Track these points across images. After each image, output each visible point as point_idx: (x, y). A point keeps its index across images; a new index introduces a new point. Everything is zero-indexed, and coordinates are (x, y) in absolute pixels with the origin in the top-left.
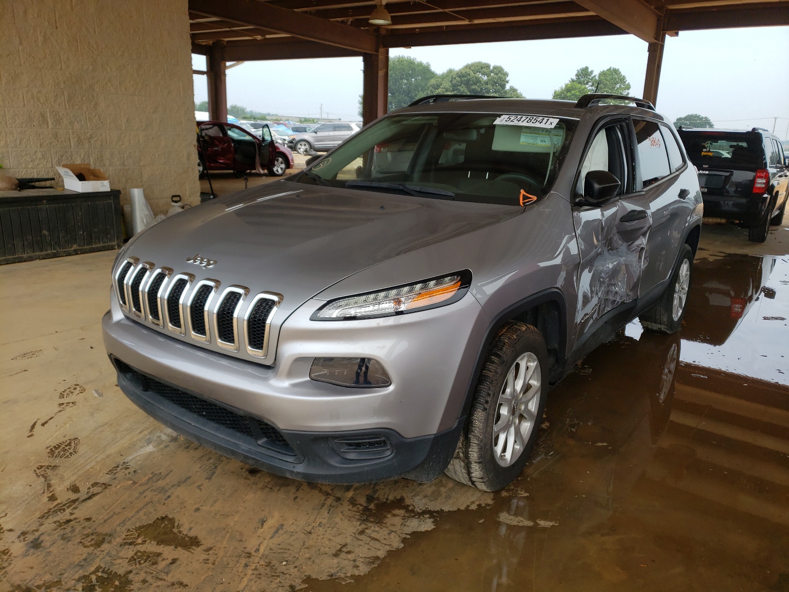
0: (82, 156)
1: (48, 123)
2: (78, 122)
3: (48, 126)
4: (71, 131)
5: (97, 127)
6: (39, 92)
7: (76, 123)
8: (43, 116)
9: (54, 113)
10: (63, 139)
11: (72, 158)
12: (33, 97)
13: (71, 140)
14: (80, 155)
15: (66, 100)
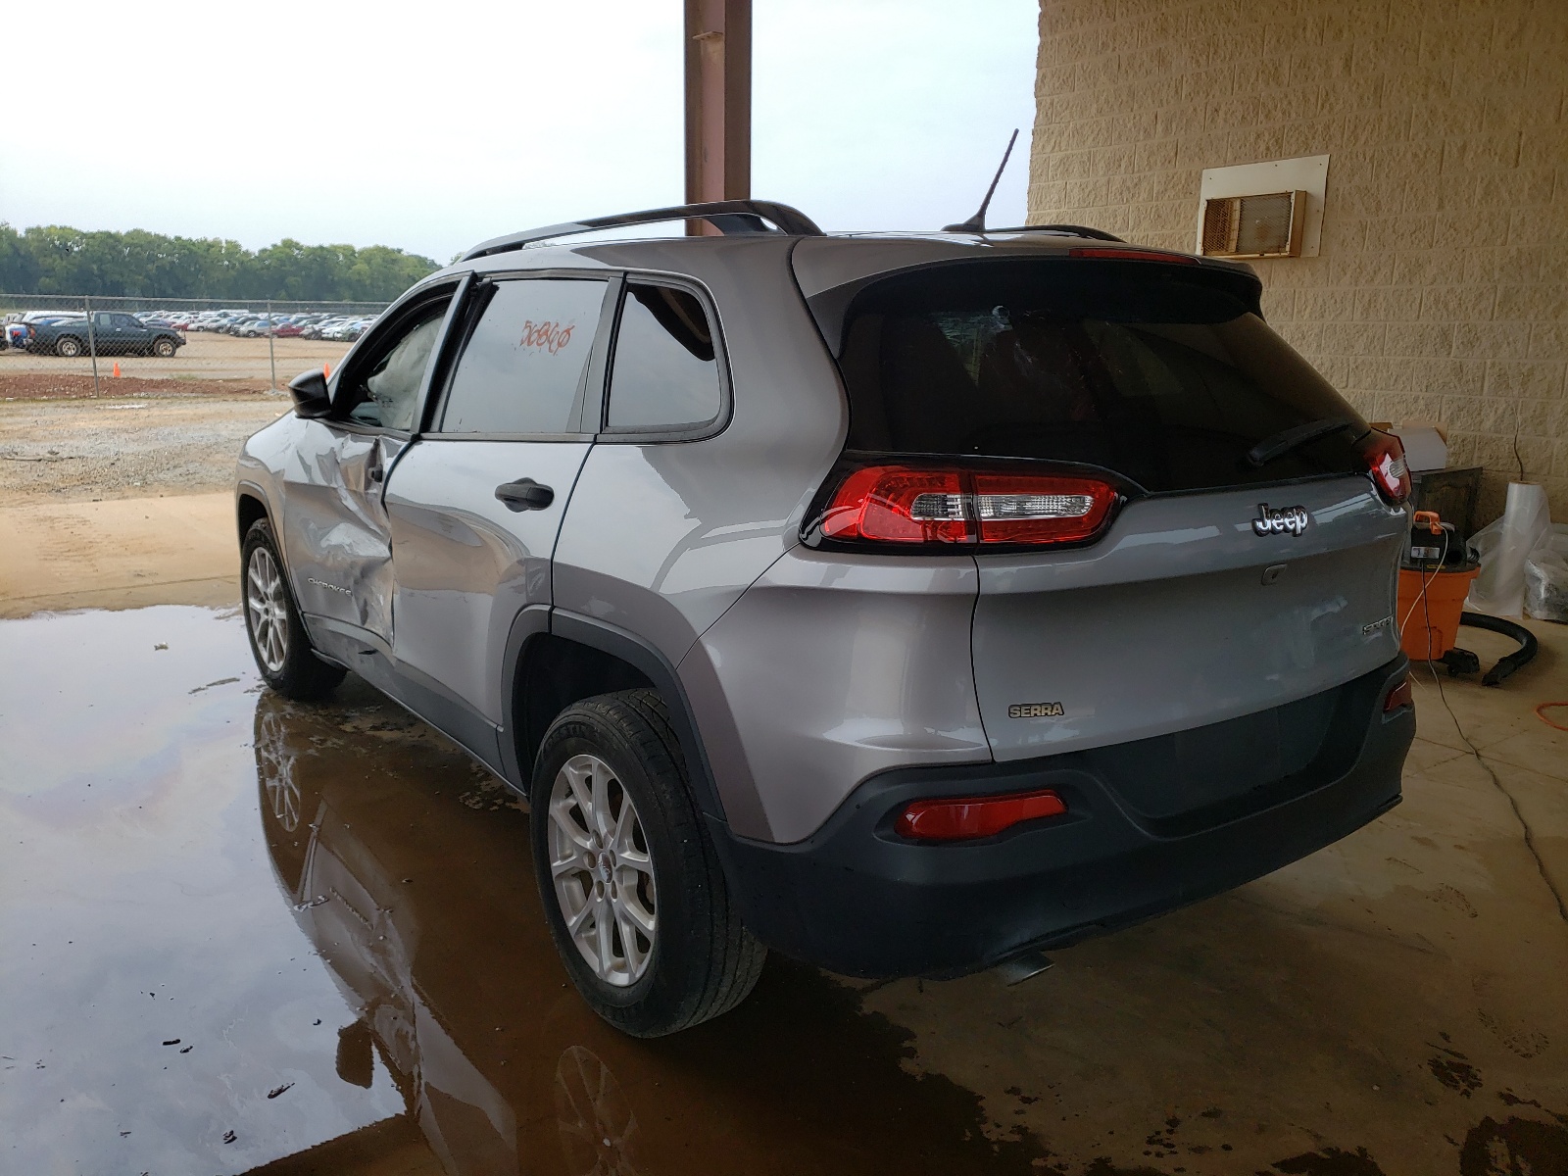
0: (1499, 412)
1: (1451, 347)
2: (1509, 344)
3: (1449, 354)
4: (1489, 362)
5: (1548, 354)
6: (1451, 291)
7: (1505, 345)
8: (1445, 335)
9: (1466, 328)
10: (1470, 377)
11: (1479, 414)
12: (1437, 301)
13: (1487, 378)
14: (1497, 408)
15: (1497, 303)
